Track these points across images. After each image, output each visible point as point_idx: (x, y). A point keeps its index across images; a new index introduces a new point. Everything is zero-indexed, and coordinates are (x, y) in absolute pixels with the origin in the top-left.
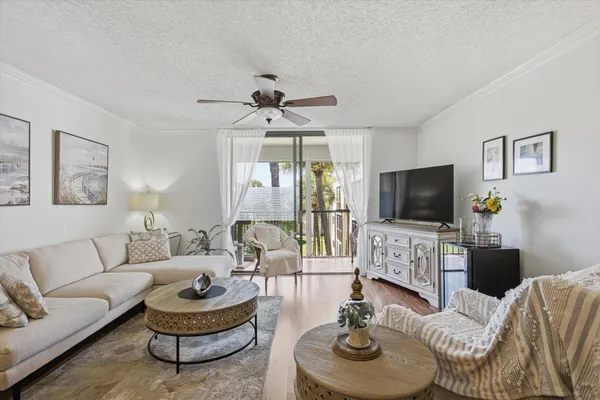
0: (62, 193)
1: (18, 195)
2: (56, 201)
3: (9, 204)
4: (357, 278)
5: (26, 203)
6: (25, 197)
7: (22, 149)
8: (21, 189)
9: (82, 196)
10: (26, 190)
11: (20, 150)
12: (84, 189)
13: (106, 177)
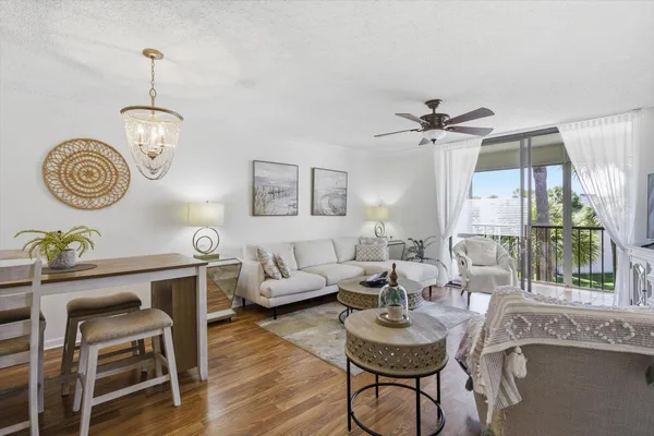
0: (315, 208)
1: (292, 210)
2: (312, 214)
3: (288, 215)
5: (296, 214)
6: (295, 210)
7: (294, 182)
8: (293, 206)
9: (327, 208)
10: (296, 206)
11: (291, 183)
12: (330, 205)
13: (346, 195)
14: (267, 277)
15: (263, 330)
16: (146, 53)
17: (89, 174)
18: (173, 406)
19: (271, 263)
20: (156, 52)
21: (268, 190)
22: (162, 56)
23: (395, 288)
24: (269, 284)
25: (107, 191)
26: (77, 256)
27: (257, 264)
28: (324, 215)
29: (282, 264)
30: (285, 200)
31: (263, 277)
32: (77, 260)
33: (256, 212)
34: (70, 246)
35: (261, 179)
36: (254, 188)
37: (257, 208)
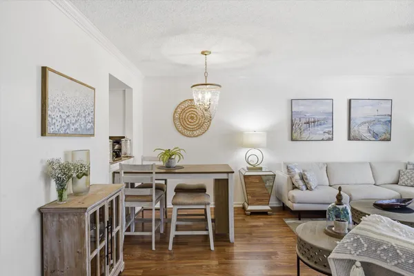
0: (352, 134)
1: (327, 136)
3: (323, 140)
4: (340, 192)
6: (330, 136)
7: (329, 113)
8: (328, 133)
9: (367, 135)
12: (369, 131)
13: (390, 122)
14: (295, 187)
15: (286, 225)
16: (203, 53)
17: (192, 118)
18: (210, 249)
19: (297, 177)
20: (206, 51)
21: (303, 121)
22: (210, 53)
23: (340, 207)
24: (295, 193)
25: (200, 126)
26: (177, 162)
27: (286, 176)
28: (362, 140)
29: (307, 179)
30: (319, 128)
31: (291, 186)
32: (177, 164)
33: (294, 138)
34: (173, 157)
35: (298, 113)
36: (292, 121)
37: (295, 135)
